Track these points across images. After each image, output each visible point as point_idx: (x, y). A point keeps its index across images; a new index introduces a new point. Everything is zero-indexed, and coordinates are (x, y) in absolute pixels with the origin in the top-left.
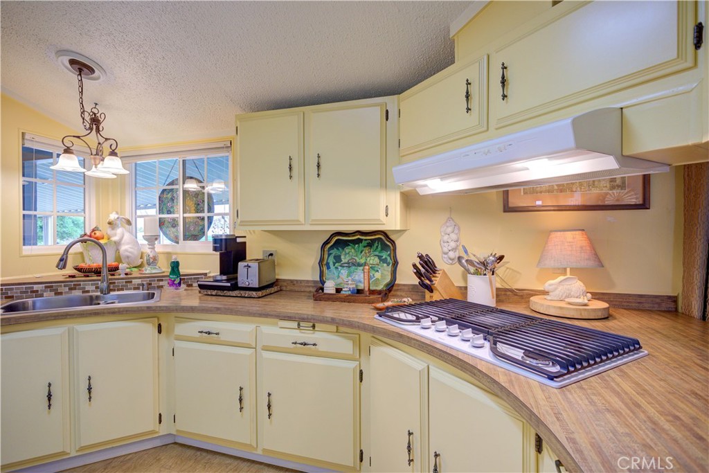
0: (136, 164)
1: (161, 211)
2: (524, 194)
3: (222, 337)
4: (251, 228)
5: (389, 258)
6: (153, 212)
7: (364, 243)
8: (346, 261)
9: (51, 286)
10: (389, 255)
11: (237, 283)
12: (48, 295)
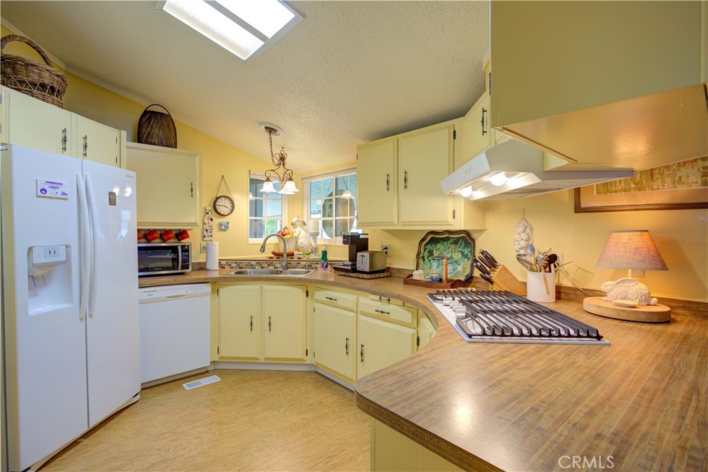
0: (311, 183)
1: (324, 215)
2: (597, 194)
3: (339, 303)
4: (375, 228)
5: (469, 254)
6: (319, 216)
7: (451, 241)
8: (437, 255)
9: (259, 262)
10: (470, 252)
11: (356, 268)
12: (258, 268)
